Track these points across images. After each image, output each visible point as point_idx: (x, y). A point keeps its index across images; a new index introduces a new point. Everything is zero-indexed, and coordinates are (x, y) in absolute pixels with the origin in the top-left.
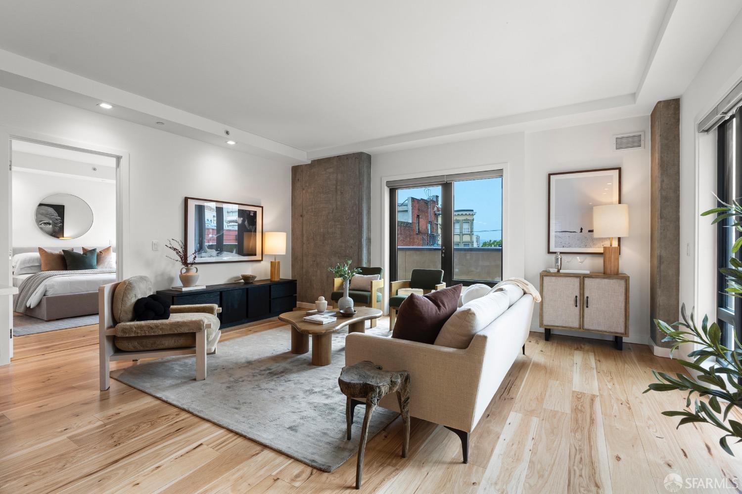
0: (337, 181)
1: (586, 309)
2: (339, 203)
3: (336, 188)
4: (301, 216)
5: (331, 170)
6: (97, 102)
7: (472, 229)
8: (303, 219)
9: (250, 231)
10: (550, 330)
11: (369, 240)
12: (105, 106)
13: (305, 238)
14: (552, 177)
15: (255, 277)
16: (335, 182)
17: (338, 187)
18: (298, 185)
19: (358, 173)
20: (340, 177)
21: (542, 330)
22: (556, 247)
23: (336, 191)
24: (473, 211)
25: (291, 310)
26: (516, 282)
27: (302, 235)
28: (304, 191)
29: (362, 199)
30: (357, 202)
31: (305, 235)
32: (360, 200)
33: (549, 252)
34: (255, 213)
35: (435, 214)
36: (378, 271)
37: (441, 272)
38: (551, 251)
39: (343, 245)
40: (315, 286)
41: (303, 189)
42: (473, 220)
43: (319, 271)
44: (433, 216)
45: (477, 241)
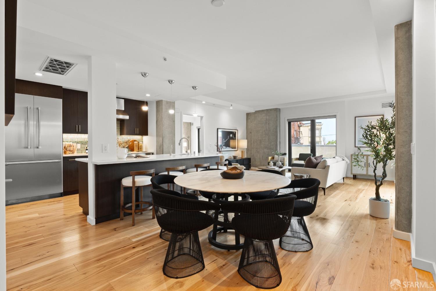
0: (266, 119)
1: (369, 168)
2: (267, 128)
3: (266, 122)
4: (251, 133)
5: (264, 115)
6: (202, 101)
7: (320, 134)
8: (251, 134)
9: (234, 139)
10: (355, 175)
11: (280, 142)
12: (204, 102)
13: (252, 142)
14: (356, 118)
15: (237, 156)
16: (265, 120)
17: (267, 122)
18: (249, 121)
19: (275, 116)
20: (268, 117)
21: (352, 176)
22: (358, 145)
23: (266, 124)
24: (321, 123)
25: (249, 170)
26: (340, 157)
27: (251, 141)
28: (252, 123)
29: (277, 126)
30: (275, 128)
31: (252, 141)
32: (276, 127)
33: (355, 147)
34: (236, 132)
35: (299, 126)
36: (285, 154)
37: (311, 154)
38: (356, 146)
39: (269, 144)
40: (257, 160)
41: (251, 122)
42: (321, 128)
43: (258, 155)
44: (297, 127)
45: (324, 141)
